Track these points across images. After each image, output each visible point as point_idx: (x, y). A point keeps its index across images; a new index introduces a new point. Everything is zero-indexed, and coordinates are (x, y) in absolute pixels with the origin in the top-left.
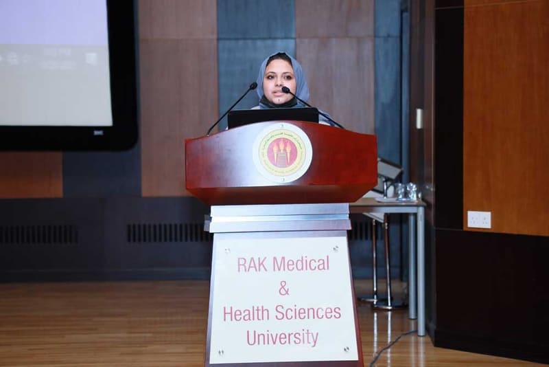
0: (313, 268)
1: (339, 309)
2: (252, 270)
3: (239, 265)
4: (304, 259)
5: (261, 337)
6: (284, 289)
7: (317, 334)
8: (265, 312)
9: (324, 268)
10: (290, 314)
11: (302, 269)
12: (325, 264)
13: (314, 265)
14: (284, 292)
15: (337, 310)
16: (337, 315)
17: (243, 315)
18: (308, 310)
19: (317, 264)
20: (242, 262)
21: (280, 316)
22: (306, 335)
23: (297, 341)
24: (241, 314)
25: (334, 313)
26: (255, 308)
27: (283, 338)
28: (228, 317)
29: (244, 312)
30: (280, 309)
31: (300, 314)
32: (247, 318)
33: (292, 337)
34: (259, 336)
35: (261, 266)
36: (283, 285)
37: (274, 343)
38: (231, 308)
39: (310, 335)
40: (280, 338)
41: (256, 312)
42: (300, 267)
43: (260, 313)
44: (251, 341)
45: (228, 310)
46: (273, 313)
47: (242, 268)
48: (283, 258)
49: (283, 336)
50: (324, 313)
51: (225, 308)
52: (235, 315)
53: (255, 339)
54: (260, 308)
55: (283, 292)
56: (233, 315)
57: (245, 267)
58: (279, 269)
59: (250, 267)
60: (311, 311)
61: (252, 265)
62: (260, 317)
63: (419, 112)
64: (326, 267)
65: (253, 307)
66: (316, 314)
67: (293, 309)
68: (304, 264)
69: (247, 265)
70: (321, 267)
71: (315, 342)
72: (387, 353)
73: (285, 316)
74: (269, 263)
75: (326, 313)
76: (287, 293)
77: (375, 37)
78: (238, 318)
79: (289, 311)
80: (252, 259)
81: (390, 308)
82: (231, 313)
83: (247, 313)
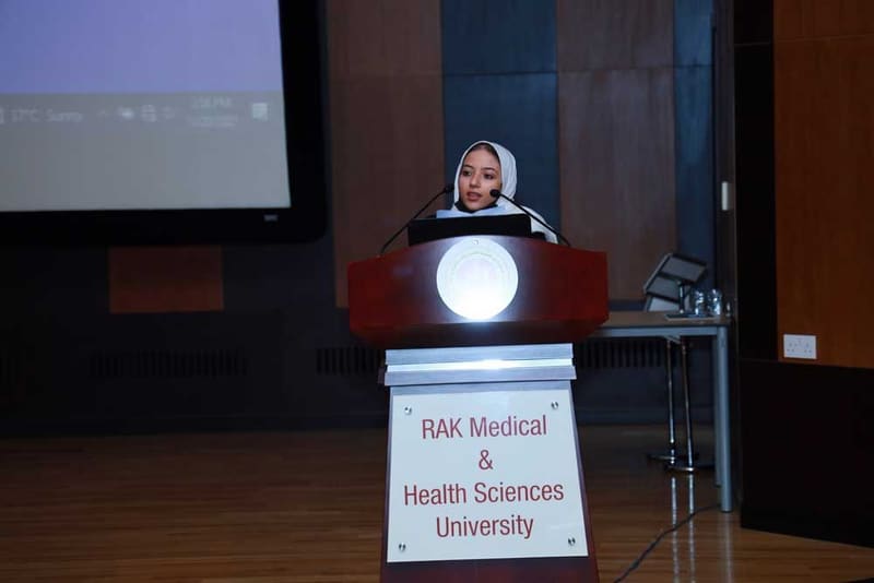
0: (524, 432)
1: (561, 487)
2: (442, 435)
3: (425, 429)
4: (513, 420)
5: (456, 526)
6: (485, 462)
7: (532, 521)
8: (461, 492)
9: (539, 432)
10: (495, 494)
11: (510, 433)
12: (540, 427)
13: (525, 428)
14: (486, 466)
15: (558, 488)
16: (559, 496)
17: (431, 496)
18: (519, 488)
19: (530, 427)
20: (428, 425)
21: (481, 497)
22: (516, 524)
23: (505, 531)
24: (428, 495)
25: (553, 493)
26: (448, 487)
27: (486, 527)
28: (411, 498)
29: (432, 492)
30: (480, 488)
31: (508, 494)
32: (436, 500)
33: (497, 525)
34: (453, 524)
35: (455, 431)
36: (484, 455)
37: (474, 534)
38: (415, 487)
39: (522, 523)
40: (482, 527)
41: (448, 492)
42: (506, 432)
43: (454, 493)
44: (443, 532)
45: (410, 491)
46: (471, 494)
47: (428, 433)
48: (484, 419)
49: (485, 524)
50: (540, 493)
51: (406, 487)
52: (421, 496)
53: (447, 528)
54: (454, 487)
55: (484, 465)
56: (416, 496)
57: (433, 432)
58: (479, 435)
59: (439, 432)
60: (523, 490)
61: (442, 429)
62: (454, 499)
63: (725, 186)
64: (542, 431)
65: (445, 486)
66: (529, 495)
67: (499, 487)
68: (513, 427)
69: (435, 429)
70: (536, 430)
71: (529, 532)
72: (671, 538)
73: (487, 497)
74: (464, 427)
75: (543, 492)
76: (490, 466)
77: (674, 67)
78: (424, 500)
79: (493, 490)
80: (442, 421)
81: (691, 469)
82: (415, 494)
83: (436, 493)
